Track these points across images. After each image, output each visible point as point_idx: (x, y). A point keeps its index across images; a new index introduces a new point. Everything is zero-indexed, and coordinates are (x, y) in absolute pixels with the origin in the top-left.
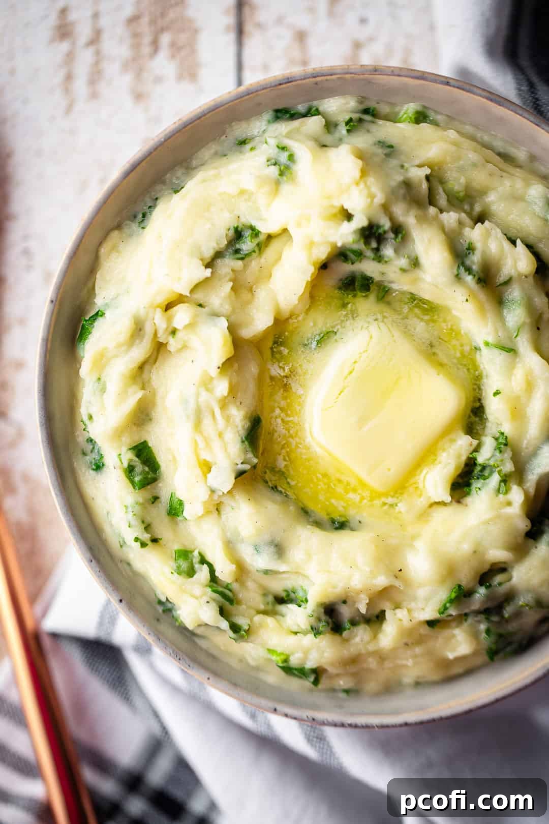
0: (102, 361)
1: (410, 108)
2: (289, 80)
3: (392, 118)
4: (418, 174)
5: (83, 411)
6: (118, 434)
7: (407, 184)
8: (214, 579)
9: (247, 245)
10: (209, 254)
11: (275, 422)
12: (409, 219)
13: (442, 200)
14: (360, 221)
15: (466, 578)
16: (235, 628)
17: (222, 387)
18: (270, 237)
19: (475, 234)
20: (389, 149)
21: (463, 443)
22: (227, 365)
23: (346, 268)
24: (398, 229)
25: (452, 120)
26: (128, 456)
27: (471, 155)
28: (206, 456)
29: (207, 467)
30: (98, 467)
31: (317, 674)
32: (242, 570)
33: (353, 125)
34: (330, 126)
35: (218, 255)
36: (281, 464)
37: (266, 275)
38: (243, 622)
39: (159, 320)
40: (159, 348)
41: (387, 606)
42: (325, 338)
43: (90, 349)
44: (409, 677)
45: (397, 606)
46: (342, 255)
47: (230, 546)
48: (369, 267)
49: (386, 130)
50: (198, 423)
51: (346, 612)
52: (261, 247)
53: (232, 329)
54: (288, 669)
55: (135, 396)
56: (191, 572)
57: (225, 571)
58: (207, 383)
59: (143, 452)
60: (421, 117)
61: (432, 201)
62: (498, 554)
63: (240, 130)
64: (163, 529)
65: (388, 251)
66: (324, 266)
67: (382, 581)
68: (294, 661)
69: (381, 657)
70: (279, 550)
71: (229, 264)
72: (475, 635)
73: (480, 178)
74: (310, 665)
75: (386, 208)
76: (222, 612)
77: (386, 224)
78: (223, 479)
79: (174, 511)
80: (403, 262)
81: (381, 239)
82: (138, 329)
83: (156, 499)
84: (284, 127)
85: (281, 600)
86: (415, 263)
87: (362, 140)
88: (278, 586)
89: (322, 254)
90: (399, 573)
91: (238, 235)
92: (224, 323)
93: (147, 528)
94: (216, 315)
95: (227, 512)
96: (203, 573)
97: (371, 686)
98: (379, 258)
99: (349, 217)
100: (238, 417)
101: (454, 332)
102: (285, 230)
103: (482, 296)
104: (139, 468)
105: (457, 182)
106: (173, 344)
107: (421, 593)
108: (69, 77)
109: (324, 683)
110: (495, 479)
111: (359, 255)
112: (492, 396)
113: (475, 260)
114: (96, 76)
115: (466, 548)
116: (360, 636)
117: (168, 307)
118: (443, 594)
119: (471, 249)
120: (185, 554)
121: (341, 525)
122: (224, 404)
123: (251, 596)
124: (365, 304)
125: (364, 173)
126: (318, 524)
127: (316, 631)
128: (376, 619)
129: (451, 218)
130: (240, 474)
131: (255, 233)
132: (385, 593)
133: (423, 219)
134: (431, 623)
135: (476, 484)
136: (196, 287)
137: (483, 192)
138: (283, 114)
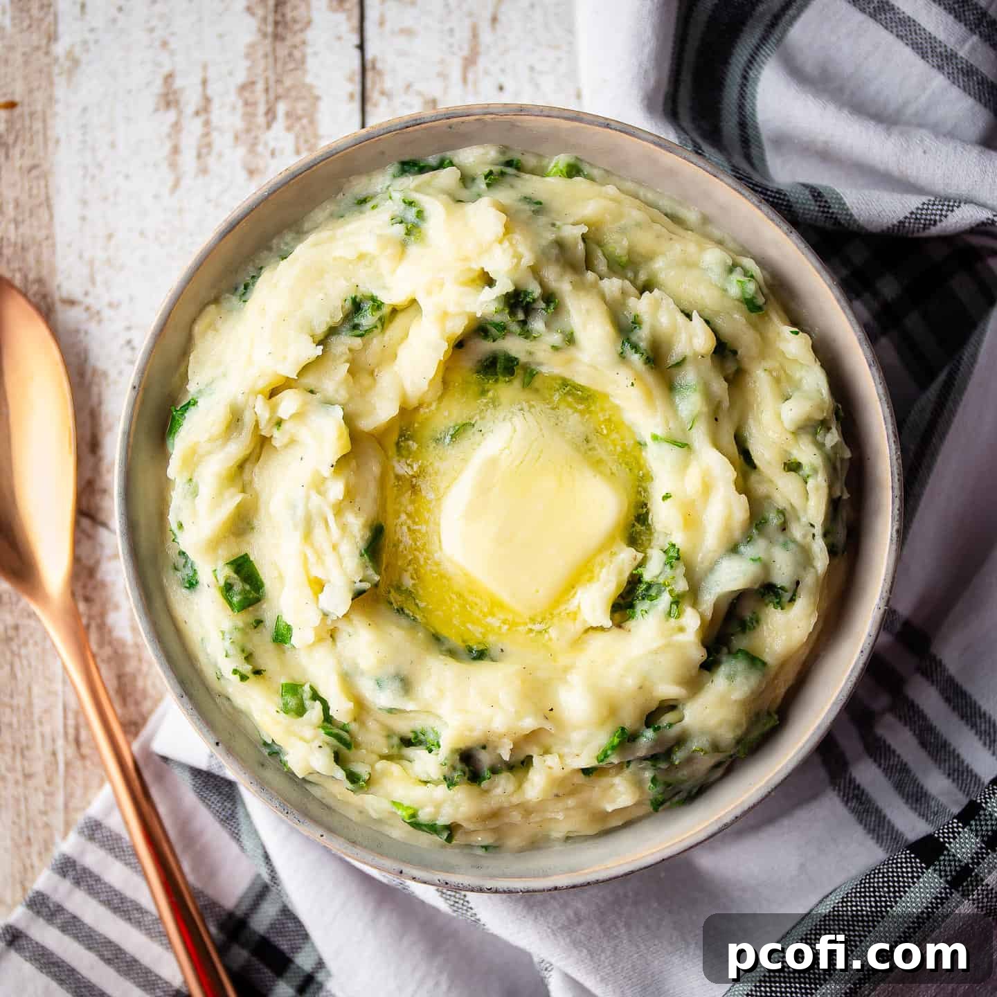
0: (194, 459)
1: (561, 160)
2: (417, 122)
3: (540, 172)
4: (572, 233)
5: (172, 519)
6: (214, 545)
7: (560, 244)
8: (327, 718)
9: (367, 319)
10: (321, 329)
11: (400, 529)
12: (563, 285)
13: (602, 266)
14: (504, 286)
15: (629, 718)
16: (353, 778)
17: (337, 489)
18: (395, 311)
19: (642, 306)
20: (538, 207)
21: (626, 557)
22: (342, 463)
23: (486, 347)
24: (549, 298)
25: (610, 175)
26: (226, 572)
27: (635, 214)
28: (317, 572)
29: (319, 586)
30: (192, 584)
31: (451, 830)
32: (361, 708)
33: (494, 179)
34: (466, 179)
35: (333, 331)
36: (408, 582)
37: (390, 356)
38: (362, 770)
39: (261, 409)
40: (262, 443)
41: (534, 751)
42: (459, 432)
43: (180, 444)
44: (558, 832)
45: (547, 752)
46: (481, 329)
47: (347, 680)
48: (514, 346)
49: (532, 185)
50: (308, 534)
51: (485, 759)
52: (384, 322)
53: (349, 420)
54: (416, 825)
55: (233, 500)
56: (301, 711)
57: (341, 709)
58: (319, 486)
59: (244, 569)
60: (573, 171)
61: (589, 264)
62: (668, 690)
63: (360, 186)
64: (268, 659)
65: (538, 325)
66: (460, 345)
67: (529, 723)
68: (424, 816)
69: (527, 810)
70: (405, 684)
71: (345, 343)
72: (639, 784)
73: (645, 240)
74: (442, 821)
75: (535, 271)
76: (338, 759)
77: (536, 291)
78: (338, 600)
79: (281, 637)
80: (556, 338)
81: (529, 309)
82: (235, 420)
83: (259, 622)
84: (411, 181)
85: (407, 742)
86: (570, 340)
87: (505, 195)
88: (404, 727)
89: (458, 327)
90: (550, 713)
91: (356, 306)
92: (338, 412)
93: (249, 657)
94: (329, 403)
95: (343, 638)
96: (315, 711)
97: (514, 841)
98: (526, 334)
99: (490, 282)
100: (357, 525)
101: (614, 422)
102: (414, 302)
103: (650, 379)
104: (239, 586)
105: (618, 244)
106: (279, 438)
107: (576, 736)
108: (176, 150)
109: (459, 839)
110: (665, 599)
111: (503, 329)
112: (661, 501)
113: (643, 336)
114: (205, 148)
115: (631, 682)
116: (502, 788)
117: (273, 393)
118: (603, 738)
119: (637, 322)
120: (293, 688)
121: (481, 655)
122: (339, 510)
123: (373, 739)
124: (507, 391)
125: (508, 229)
126: (452, 653)
127: (450, 783)
128: (520, 765)
129: (613, 285)
130: (358, 594)
131: (378, 306)
132: (533, 736)
133: (579, 286)
134: (586, 772)
135: (641, 606)
136: (306, 369)
137: (649, 258)
138: (411, 166)
